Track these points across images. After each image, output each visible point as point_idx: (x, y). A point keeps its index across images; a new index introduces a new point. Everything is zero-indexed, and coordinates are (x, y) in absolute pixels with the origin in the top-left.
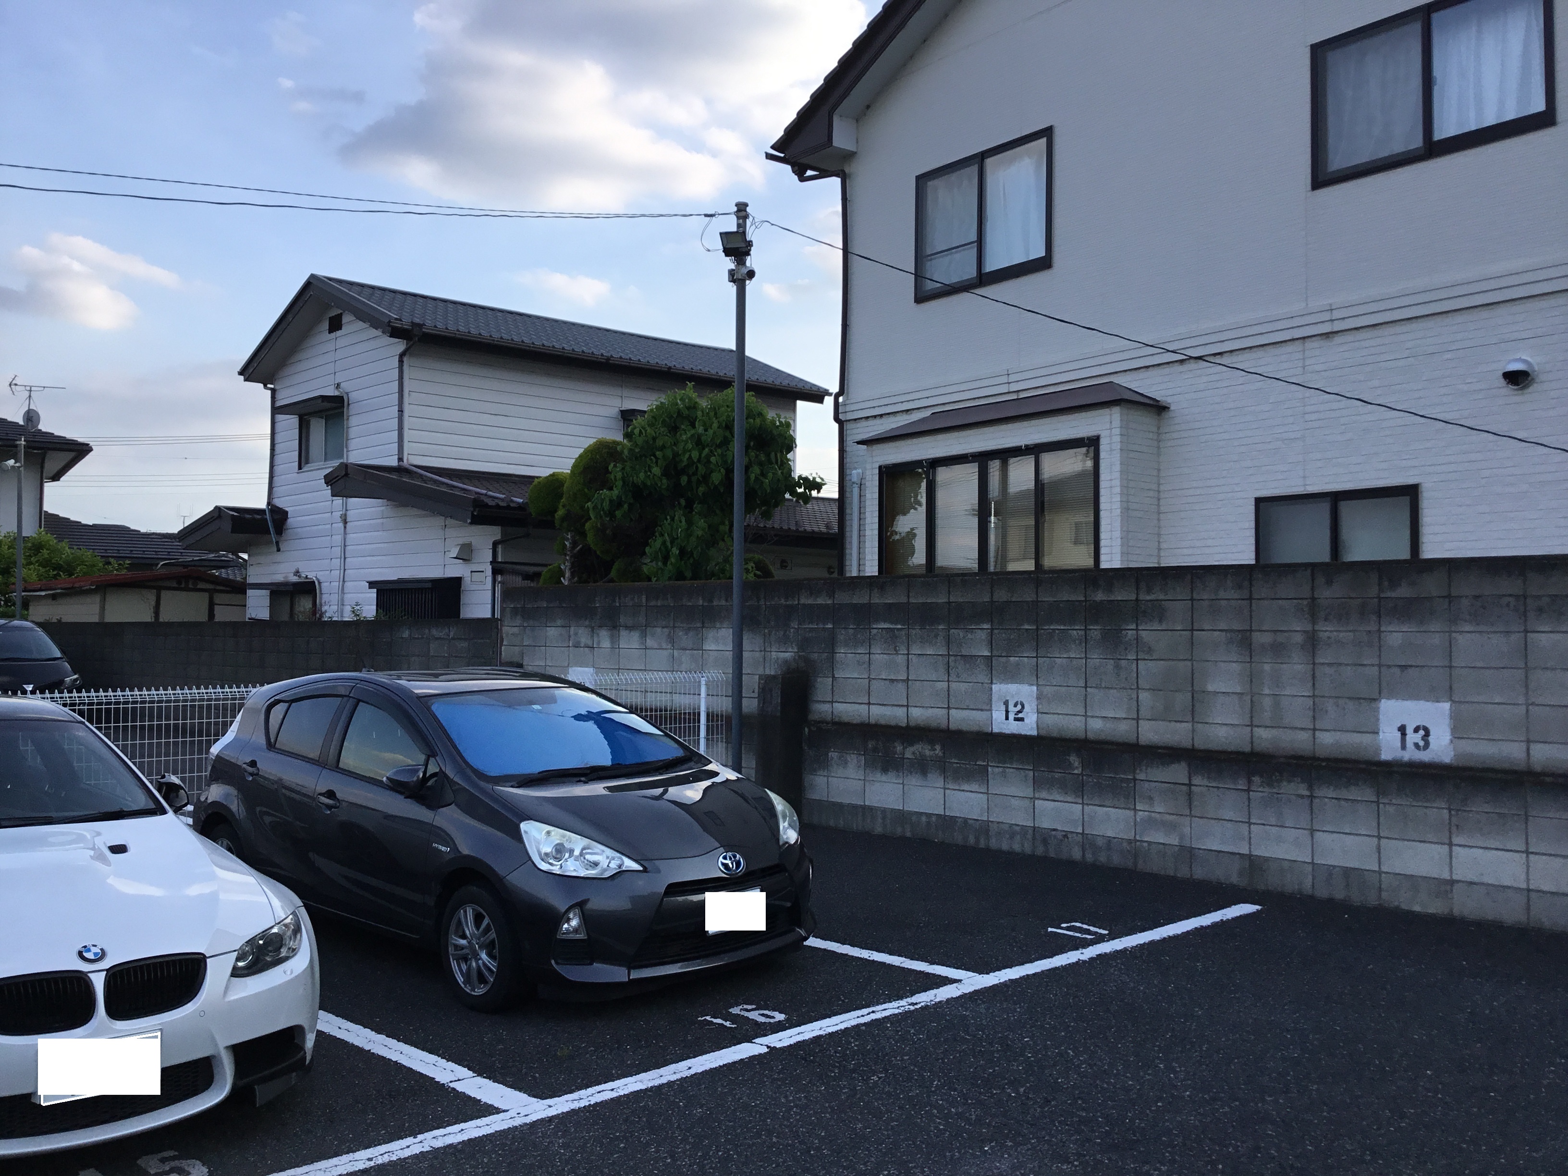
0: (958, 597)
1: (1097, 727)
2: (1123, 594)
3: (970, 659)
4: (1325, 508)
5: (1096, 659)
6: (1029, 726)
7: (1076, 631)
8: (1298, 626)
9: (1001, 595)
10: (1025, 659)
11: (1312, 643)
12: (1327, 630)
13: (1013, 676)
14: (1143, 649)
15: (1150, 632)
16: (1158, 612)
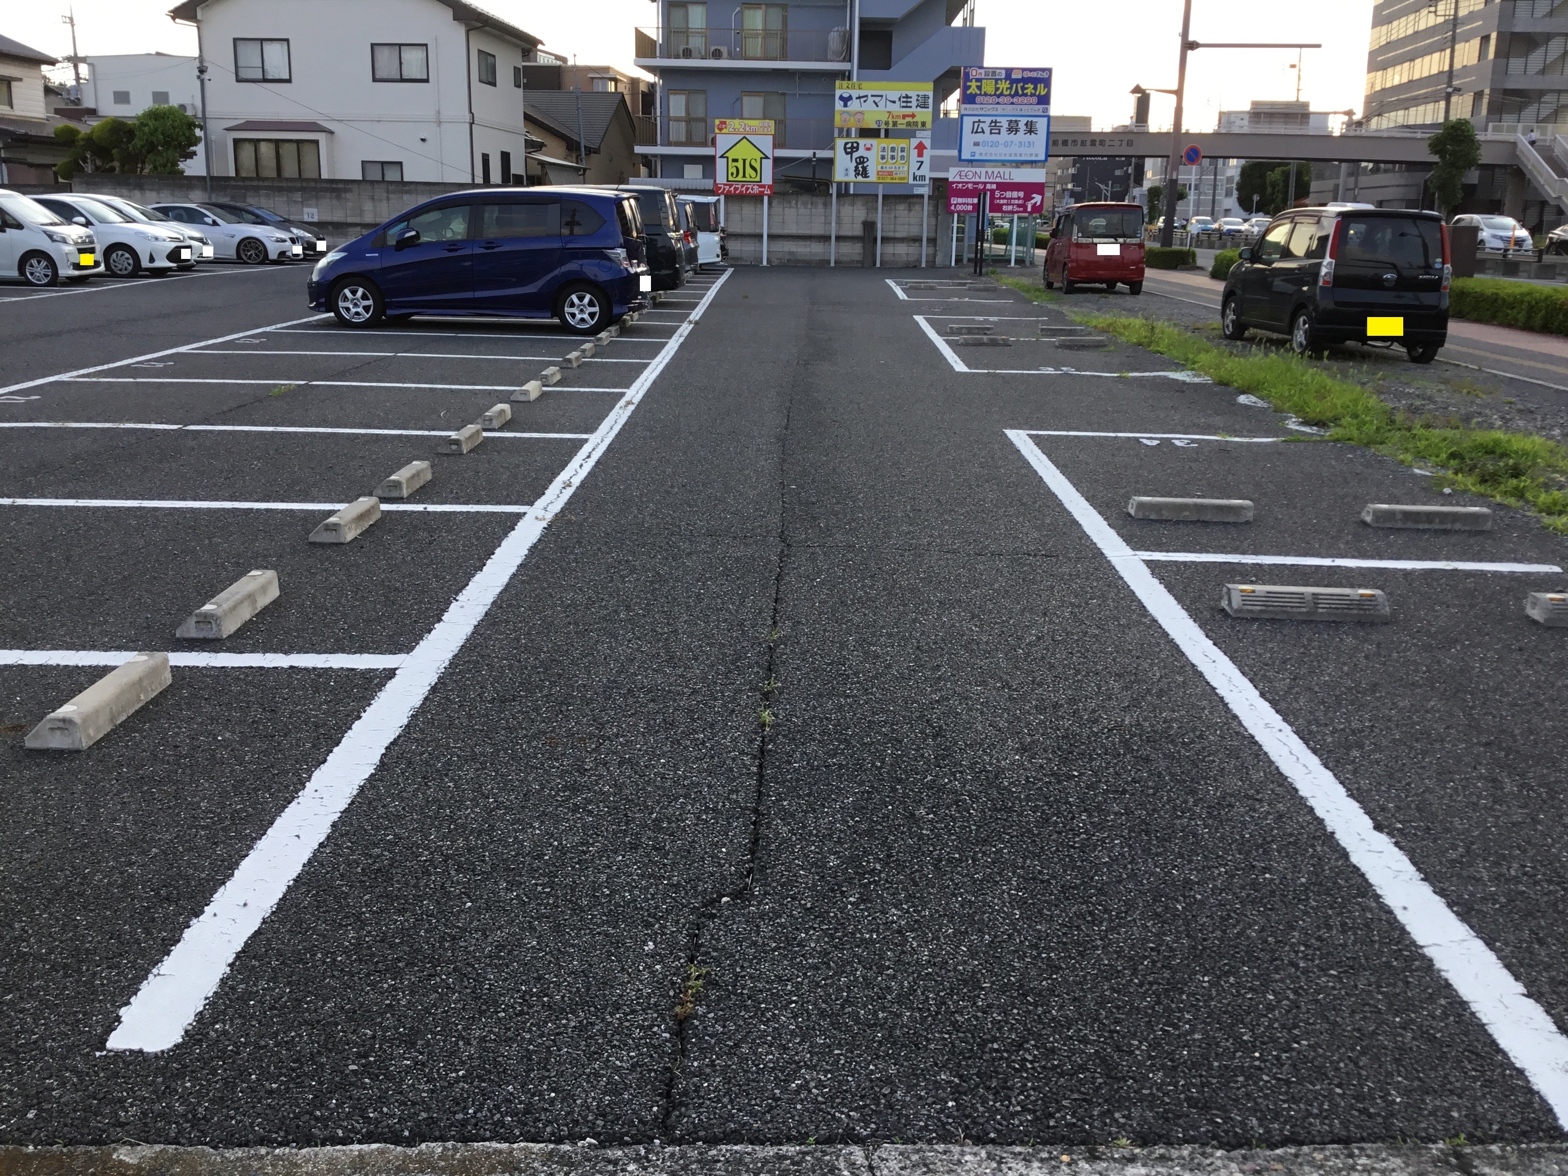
0: (290, 184)
1: (336, 219)
2: (340, 186)
3: (296, 202)
4: (380, 166)
5: (334, 202)
6: (316, 219)
7: (328, 195)
8: (385, 195)
9: (304, 184)
10: (314, 201)
11: (388, 199)
12: (391, 196)
13: (310, 206)
14: (347, 200)
15: (348, 195)
16: (350, 191)
